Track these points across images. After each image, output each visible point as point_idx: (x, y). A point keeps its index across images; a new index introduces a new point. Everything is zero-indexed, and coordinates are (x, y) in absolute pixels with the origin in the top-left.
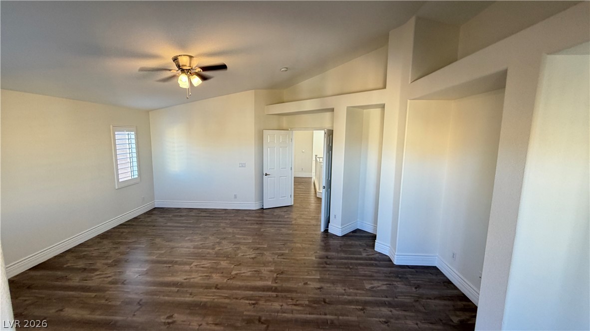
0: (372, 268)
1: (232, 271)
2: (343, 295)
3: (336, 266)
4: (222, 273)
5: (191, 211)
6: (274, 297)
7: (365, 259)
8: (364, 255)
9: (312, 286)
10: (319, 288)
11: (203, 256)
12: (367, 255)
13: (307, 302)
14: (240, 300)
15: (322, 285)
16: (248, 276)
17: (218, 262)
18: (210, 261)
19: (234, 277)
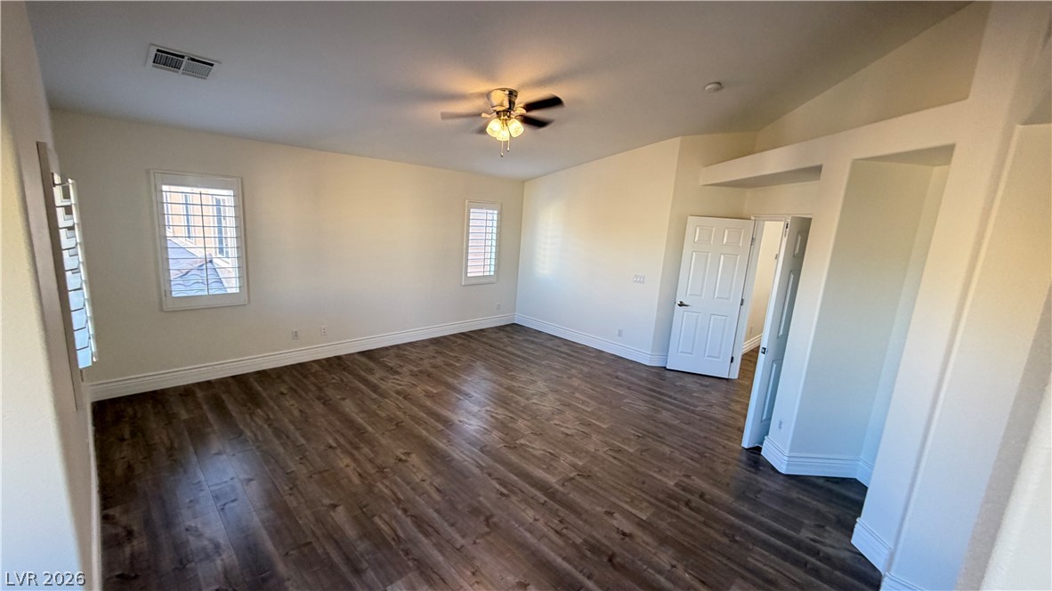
0: (793, 568)
1: (522, 437)
2: (660, 572)
3: (702, 519)
4: (507, 434)
5: (551, 340)
6: (538, 502)
7: (798, 545)
8: (805, 535)
9: (615, 523)
10: (624, 534)
11: (507, 404)
12: (812, 540)
13: (579, 541)
14: (493, 479)
15: (638, 532)
16: (534, 456)
17: (515, 417)
18: (507, 413)
19: (515, 447)
